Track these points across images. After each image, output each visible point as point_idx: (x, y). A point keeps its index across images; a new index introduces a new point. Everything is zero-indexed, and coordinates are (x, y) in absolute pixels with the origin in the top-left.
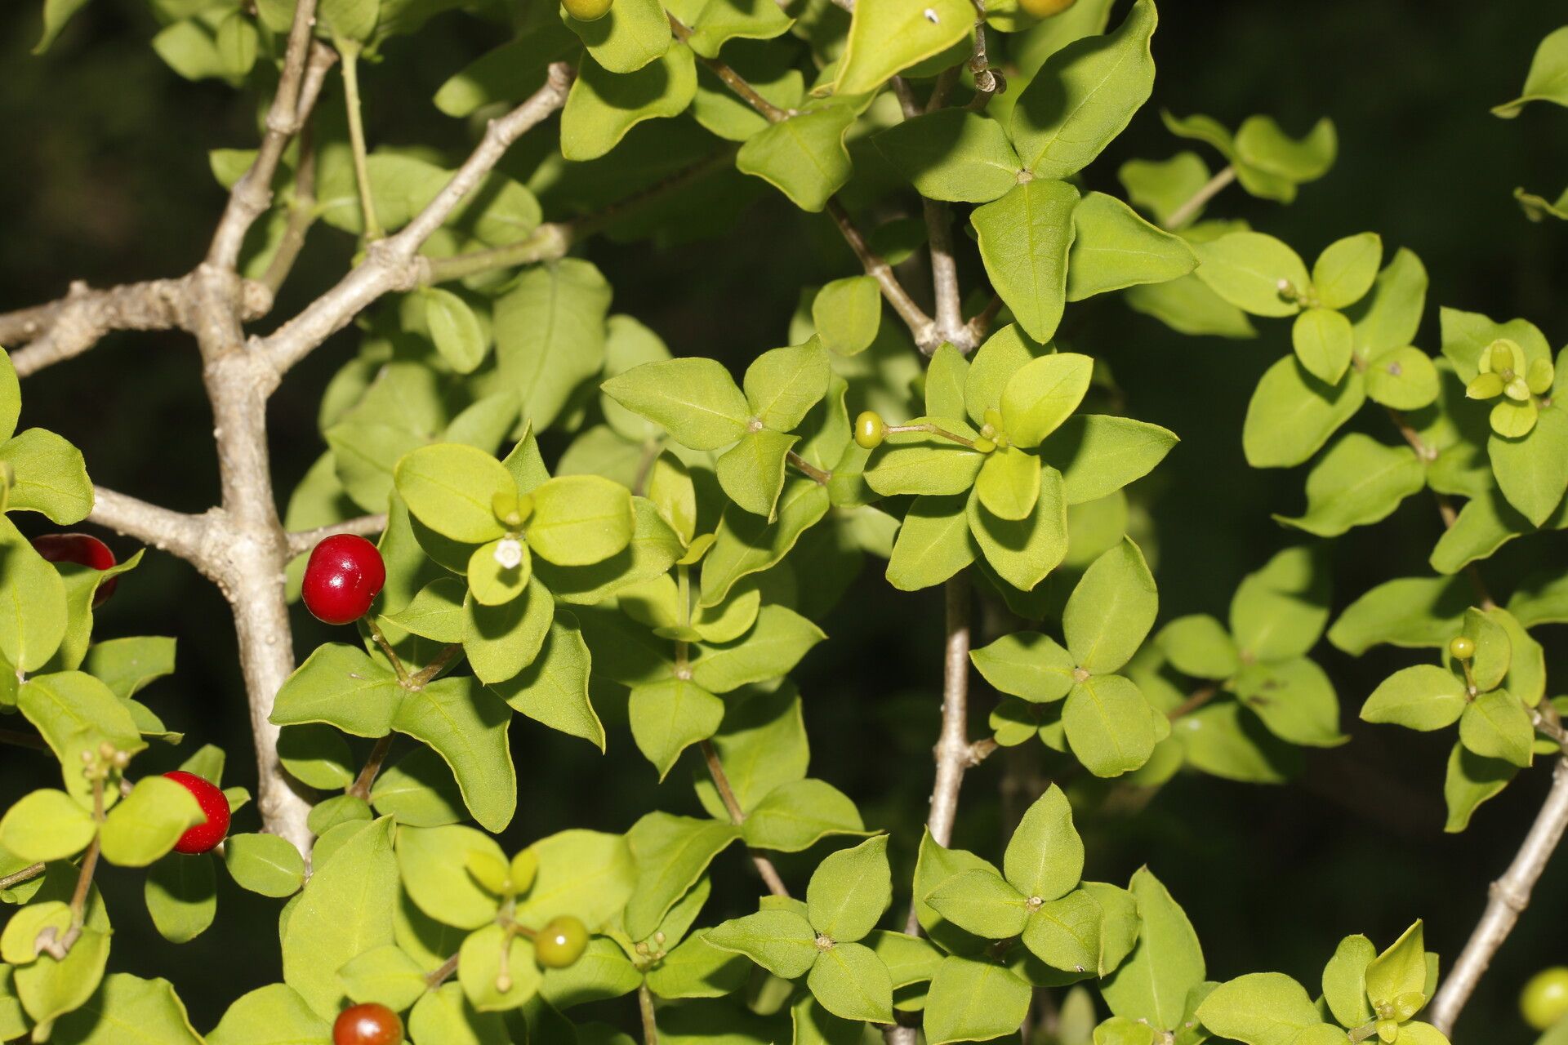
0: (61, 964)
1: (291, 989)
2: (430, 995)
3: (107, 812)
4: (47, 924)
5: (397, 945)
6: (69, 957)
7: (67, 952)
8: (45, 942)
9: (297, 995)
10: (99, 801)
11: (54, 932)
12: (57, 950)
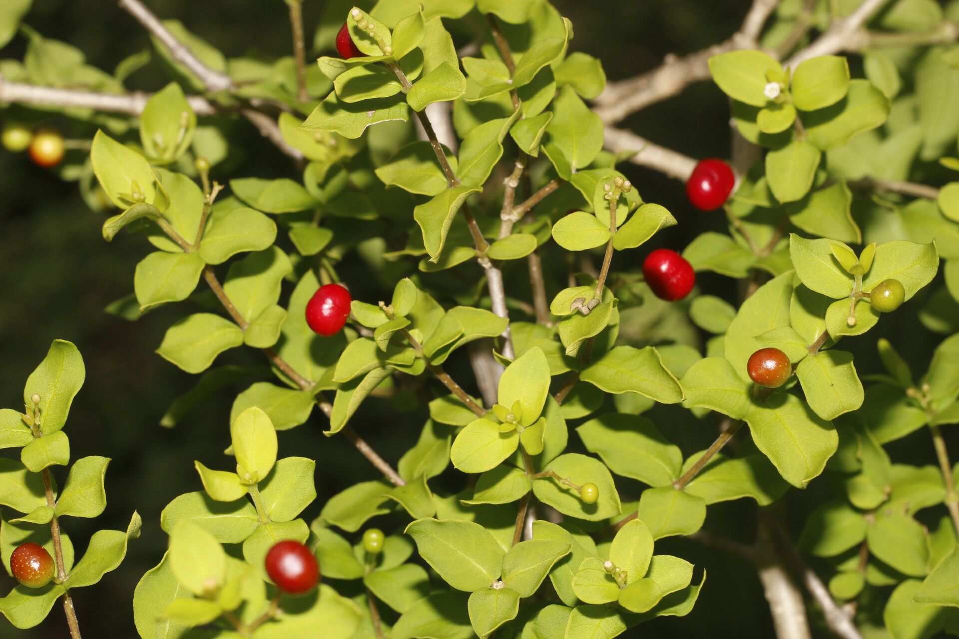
0: (586, 318)
1: (727, 361)
2: (810, 356)
3: (618, 228)
4: (579, 296)
5: (791, 327)
6: (591, 314)
7: (590, 310)
8: (579, 305)
9: (731, 366)
10: (613, 218)
11: (584, 300)
12: (585, 310)
